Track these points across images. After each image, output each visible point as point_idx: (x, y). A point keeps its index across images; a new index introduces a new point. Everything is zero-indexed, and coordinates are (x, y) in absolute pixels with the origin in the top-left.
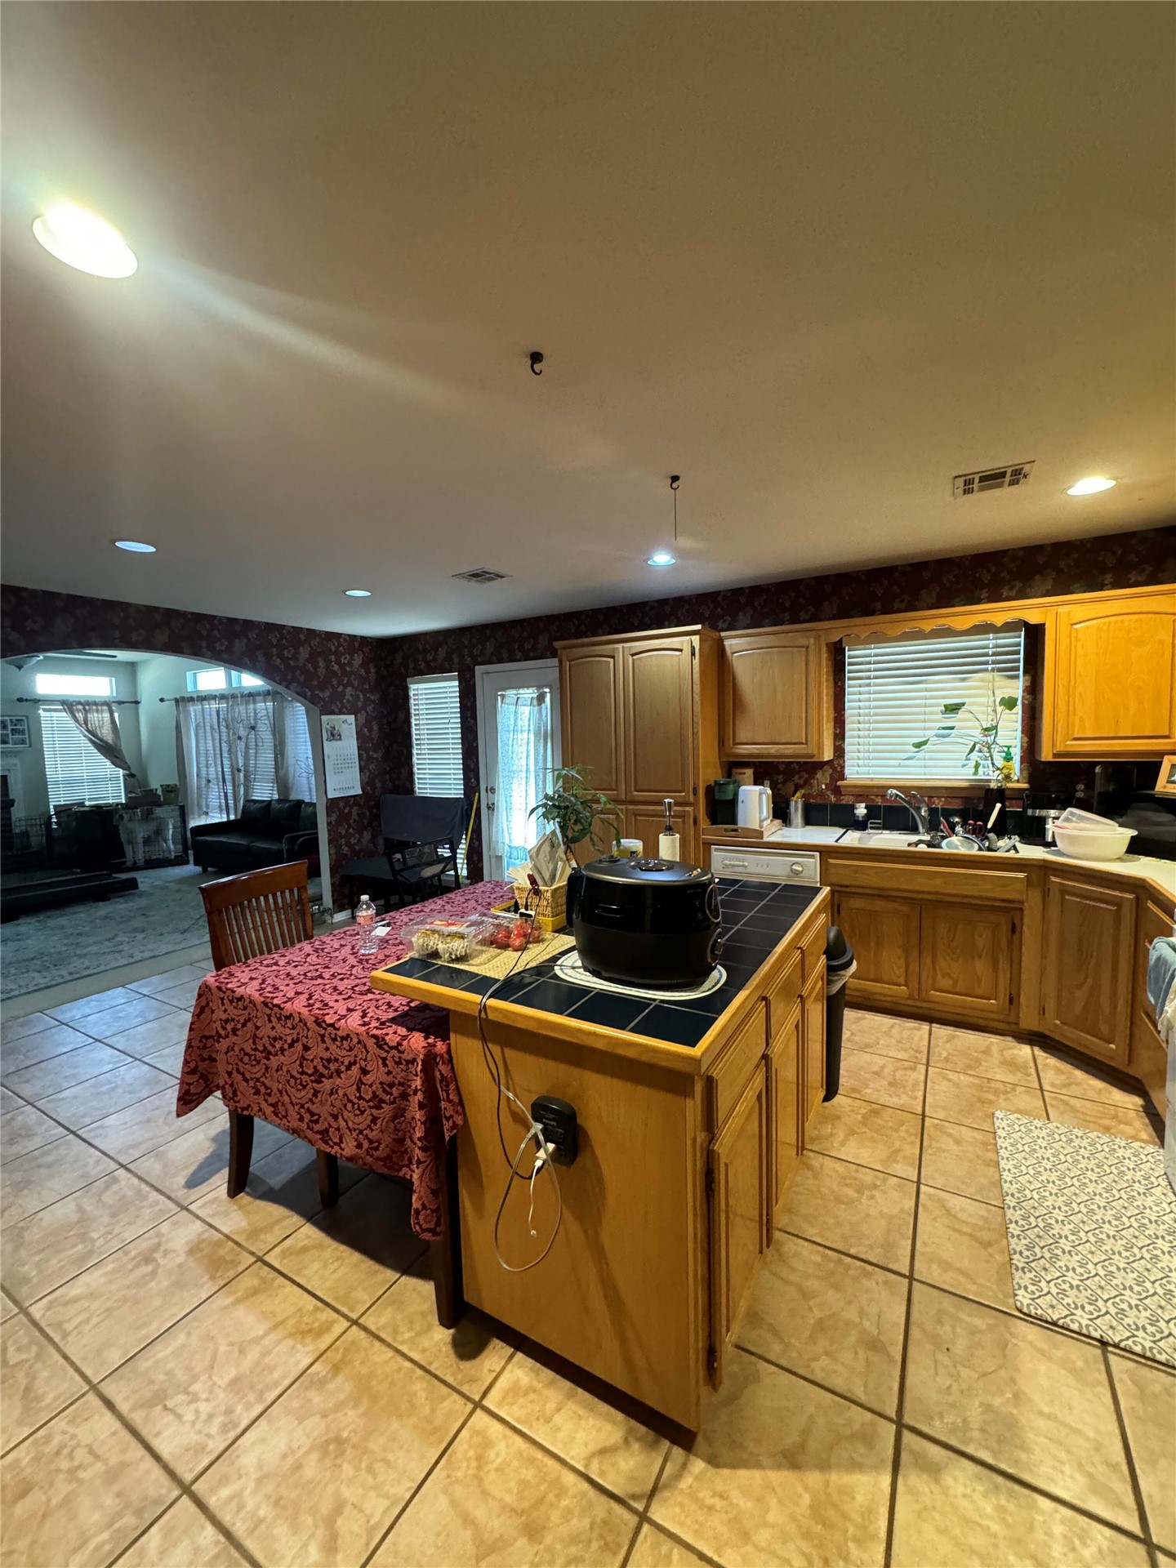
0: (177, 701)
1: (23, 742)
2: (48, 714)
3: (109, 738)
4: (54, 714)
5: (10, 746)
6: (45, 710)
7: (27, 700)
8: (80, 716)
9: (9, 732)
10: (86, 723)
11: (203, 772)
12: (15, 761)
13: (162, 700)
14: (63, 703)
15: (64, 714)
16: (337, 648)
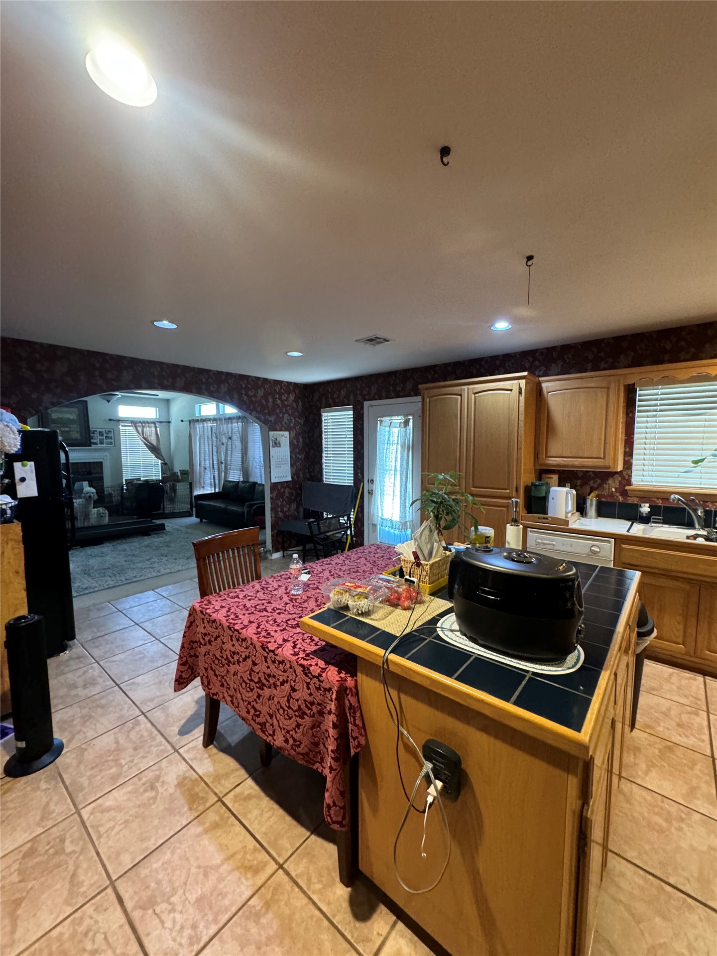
0: (190, 422)
1: (111, 443)
2: (124, 428)
3: (155, 443)
4: (127, 428)
5: (105, 445)
6: (123, 426)
7: (113, 420)
8: (140, 429)
9: (104, 438)
10: (143, 434)
11: (203, 463)
12: (106, 453)
13: (182, 421)
14: (132, 422)
15: (132, 428)
16: (280, 390)
